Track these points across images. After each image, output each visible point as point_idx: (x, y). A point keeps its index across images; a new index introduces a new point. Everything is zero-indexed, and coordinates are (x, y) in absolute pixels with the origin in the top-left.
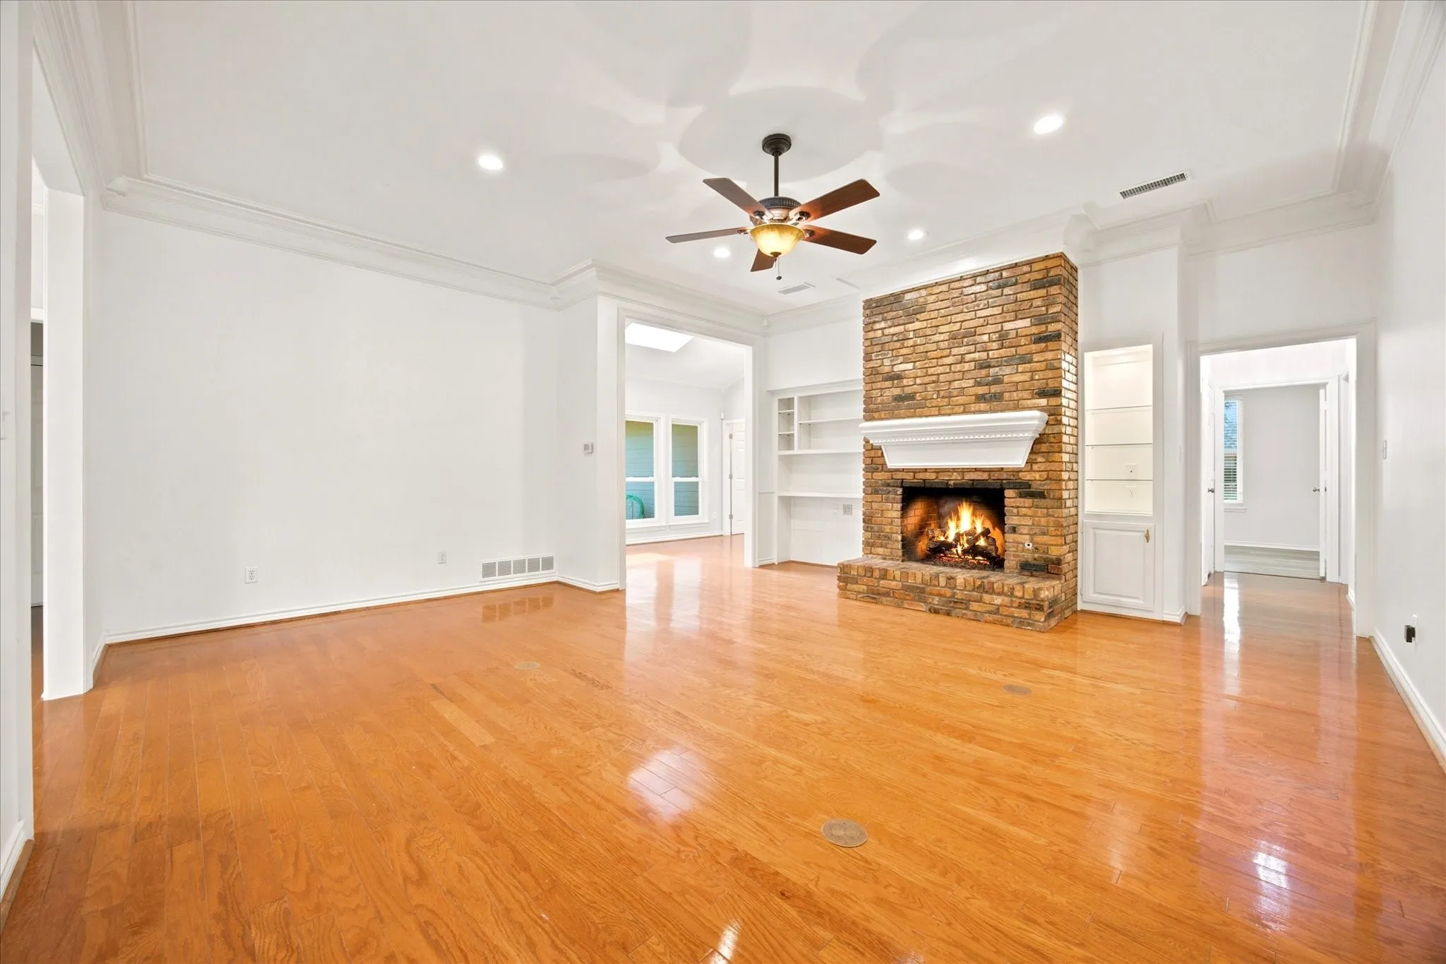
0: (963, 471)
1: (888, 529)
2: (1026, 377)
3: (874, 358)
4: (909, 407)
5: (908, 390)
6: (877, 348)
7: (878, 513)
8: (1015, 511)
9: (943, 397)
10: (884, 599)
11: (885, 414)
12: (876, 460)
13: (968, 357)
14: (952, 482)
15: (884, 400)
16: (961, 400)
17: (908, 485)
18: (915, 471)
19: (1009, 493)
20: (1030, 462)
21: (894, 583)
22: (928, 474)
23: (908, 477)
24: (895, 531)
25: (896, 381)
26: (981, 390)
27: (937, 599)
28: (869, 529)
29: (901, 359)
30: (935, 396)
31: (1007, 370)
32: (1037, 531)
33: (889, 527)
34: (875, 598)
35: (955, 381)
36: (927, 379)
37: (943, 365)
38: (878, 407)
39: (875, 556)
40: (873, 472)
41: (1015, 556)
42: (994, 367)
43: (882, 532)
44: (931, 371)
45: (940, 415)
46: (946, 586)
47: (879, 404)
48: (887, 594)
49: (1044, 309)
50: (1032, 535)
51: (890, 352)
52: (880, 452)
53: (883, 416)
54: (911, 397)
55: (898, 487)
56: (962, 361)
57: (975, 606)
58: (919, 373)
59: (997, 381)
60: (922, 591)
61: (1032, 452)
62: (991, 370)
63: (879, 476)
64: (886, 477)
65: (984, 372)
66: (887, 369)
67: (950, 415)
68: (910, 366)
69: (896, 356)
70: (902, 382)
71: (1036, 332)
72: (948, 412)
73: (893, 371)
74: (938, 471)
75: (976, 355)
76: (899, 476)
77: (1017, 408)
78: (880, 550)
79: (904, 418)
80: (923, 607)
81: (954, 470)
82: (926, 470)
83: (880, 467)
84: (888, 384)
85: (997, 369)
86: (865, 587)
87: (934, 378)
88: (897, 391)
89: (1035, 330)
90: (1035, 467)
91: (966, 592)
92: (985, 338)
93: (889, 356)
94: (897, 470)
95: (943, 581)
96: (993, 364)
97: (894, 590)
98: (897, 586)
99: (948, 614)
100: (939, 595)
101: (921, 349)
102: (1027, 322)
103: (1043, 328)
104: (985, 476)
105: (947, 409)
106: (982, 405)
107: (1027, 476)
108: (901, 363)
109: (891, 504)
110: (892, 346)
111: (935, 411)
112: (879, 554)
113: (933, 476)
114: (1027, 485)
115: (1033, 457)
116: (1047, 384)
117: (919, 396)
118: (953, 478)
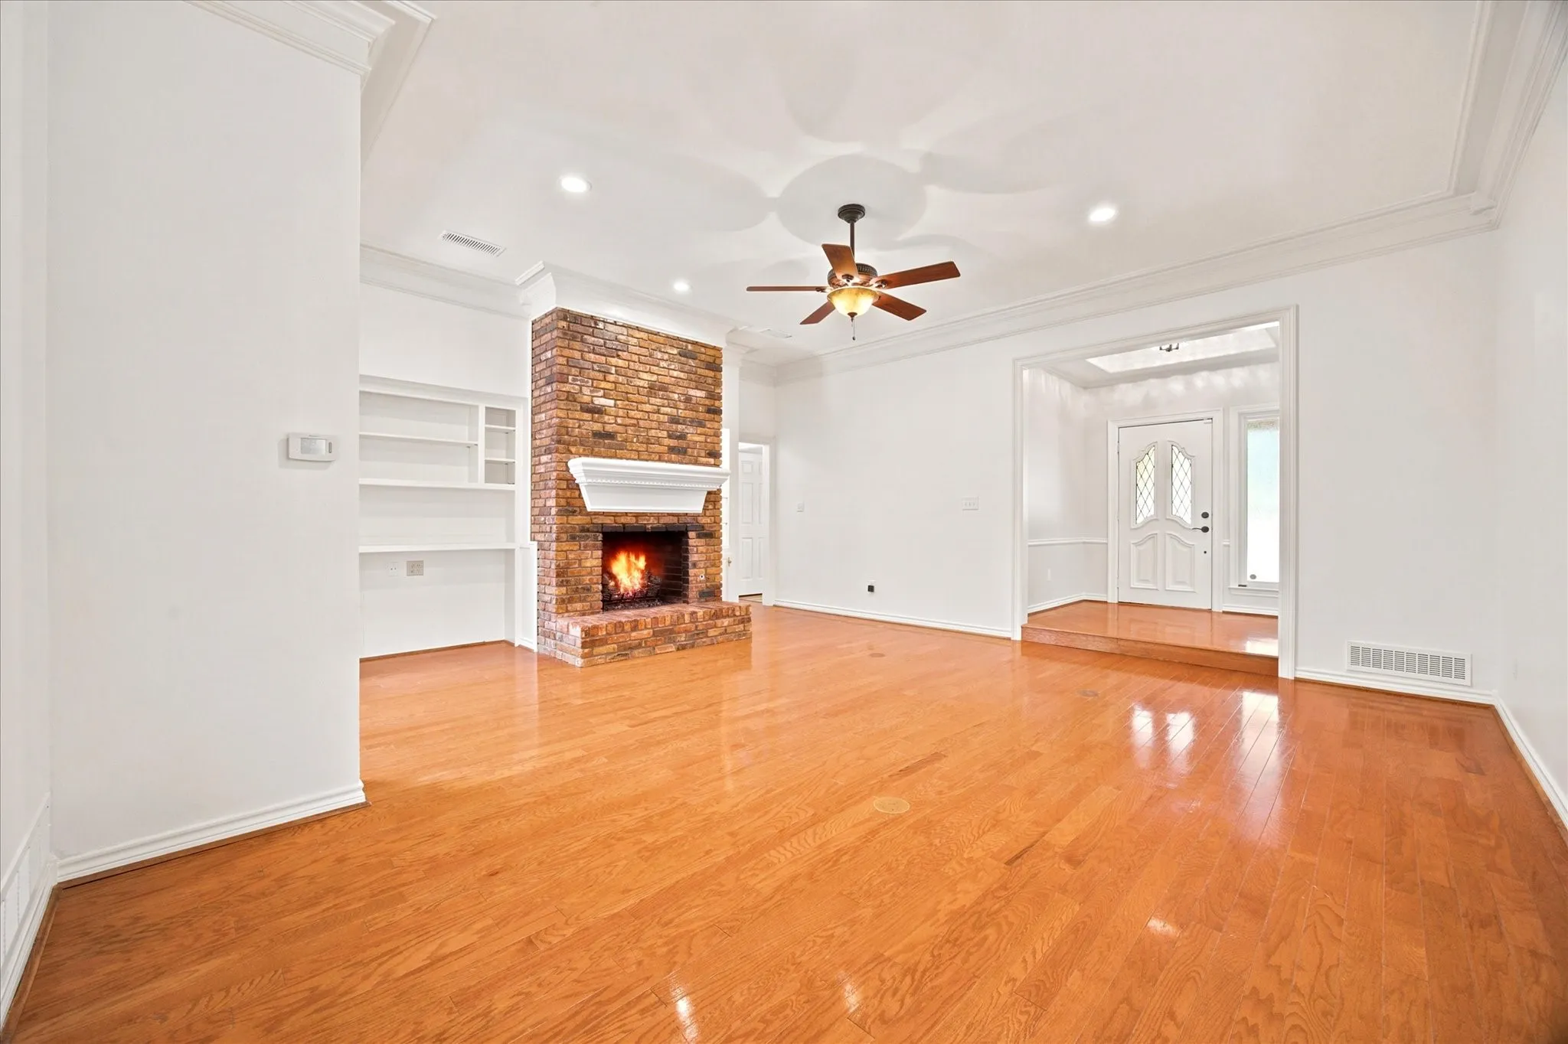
0: (658, 516)
1: (587, 580)
2: (702, 438)
3: (570, 381)
4: (610, 447)
5: (609, 428)
6: (574, 371)
7: (575, 563)
8: (695, 549)
9: (642, 443)
10: (636, 652)
11: (584, 450)
12: (573, 501)
13: (663, 410)
14: (649, 526)
15: (582, 433)
16: (656, 448)
17: (609, 530)
18: (615, 515)
19: (692, 534)
20: (705, 509)
21: (645, 632)
22: (629, 518)
23: (608, 521)
24: (595, 581)
25: (597, 415)
26: (673, 443)
27: (684, 635)
28: (565, 583)
29: (601, 393)
30: (635, 440)
31: (691, 430)
32: (708, 564)
33: (589, 577)
34: (627, 654)
35: (652, 429)
36: (628, 421)
37: (642, 411)
38: (576, 440)
39: (572, 614)
40: (567, 516)
41: (696, 587)
42: (681, 424)
43: (580, 584)
44: (632, 413)
45: (639, 459)
46: (691, 622)
47: (576, 436)
48: (639, 646)
49: (713, 387)
50: (706, 568)
51: (590, 381)
52: (577, 493)
53: (581, 451)
54: (610, 436)
55: (597, 532)
56: (658, 412)
57: (712, 633)
58: (621, 412)
59: (682, 437)
60: (671, 631)
61: (706, 501)
62: (680, 426)
63: (577, 520)
64: (584, 522)
65: (674, 426)
66: (586, 399)
67: (647, 460)
68: (611, 403)
69: (596, 388)
70: (602, 417)
71: (709, 404)
72: (646, 457)
73: (592, 403)
74: (637, 515)
75: (668, 410)
76: (599, 520)
77: (696, 463)
78: (578, 606)
79: (604, 457)
80: (672, 648)
81: (651, 515)
82: (626, 514)
83: (578, 509)
84: (587, 416)
85: (684, 427)
86: (615, 646)
87: (634, 422)
88: (597, 427)
89: (707, 402)
90: (708, 513)
91: (705, 623)
92: (676, 396)
93: (588, 385)
94: (596, 514)
95: (687, 618)
96: (681, 421)
97: (646, 640)
98: (649, 634)
99: (693, 646)
100: (686, 631)
101: (622, 388)
102: (702, 394)
103: (712, 402)
104: (675, 520)
105: (645, 455)
106: (673, 456)
107: (703, 520)
108: (601, 397)
109: (590, 552)
110: (593, 374)
111: (634, 455)
112: (577, 611)
113: (634, 520)
114: (703, 527)
115: (706, 505)
116: (714, 447)
117: (620, 437)
118: (651, 522)
